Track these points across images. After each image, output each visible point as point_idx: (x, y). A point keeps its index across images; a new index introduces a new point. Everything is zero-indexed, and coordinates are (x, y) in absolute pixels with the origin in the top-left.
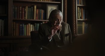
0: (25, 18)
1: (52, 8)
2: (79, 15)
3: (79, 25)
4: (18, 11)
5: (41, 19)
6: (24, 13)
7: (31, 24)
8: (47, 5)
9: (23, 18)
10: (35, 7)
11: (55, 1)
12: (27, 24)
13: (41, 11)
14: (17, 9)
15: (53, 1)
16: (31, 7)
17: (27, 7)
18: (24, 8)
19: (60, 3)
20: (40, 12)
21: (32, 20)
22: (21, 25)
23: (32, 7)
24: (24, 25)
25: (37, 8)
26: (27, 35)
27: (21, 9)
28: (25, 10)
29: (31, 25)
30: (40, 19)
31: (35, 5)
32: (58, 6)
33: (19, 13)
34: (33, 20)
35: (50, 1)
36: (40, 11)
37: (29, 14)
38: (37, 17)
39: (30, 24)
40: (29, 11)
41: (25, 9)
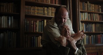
0: (36, 31)
4: (30, 24)
6: (35, 26)
10: (45, 21)
12: (38, 36)
14: (29, 22)
16: (41, 22)
17: (38, 21)
22: (33, 38)
23: (43, 21)
24: (36, 37)
26: (38, 46)
27: (32, 23)
28: (36, 23)
33: (31, 26)
37: (40, 27)
39: (41, 36)
40: (40, 24)
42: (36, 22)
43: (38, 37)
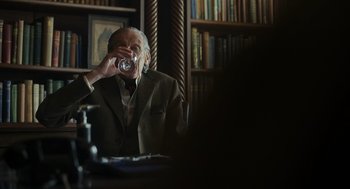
0: (15, 60)
1: (106, 30)
2: (196, 56)
3: (196, 90)
5: (71, 66)
6: (10, 42)
7: (34, 83)
8: (90, 17)
9: (9, 62)
10: (51, 23)
11: (116, 6)
12: (23, 82)
13: (69, 36)
15: (110, 5)
16: (34, 24)
17: (22, 22)
18: (9, 27)
19: (133, 10)
20: (66, 43)
21: (38, 67)
23: (39, 24)
24: (12, 83)
25: (56, 28)
26: (23, 120)
28: (13, 32)
29: (37, 86)
30: (65, 66)
31: (50, 16)
32: (126, 21)
34: (43, 68)
35: (98, 2)
36: (66, 38)
37: (28, 46)
38: (57, 59)
39: (31, 82)
41: (14, 28)
42: (14, 24)
43: (24, 86)
